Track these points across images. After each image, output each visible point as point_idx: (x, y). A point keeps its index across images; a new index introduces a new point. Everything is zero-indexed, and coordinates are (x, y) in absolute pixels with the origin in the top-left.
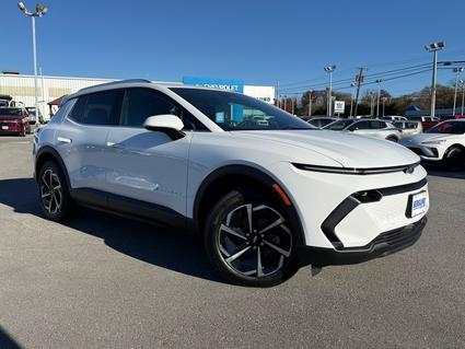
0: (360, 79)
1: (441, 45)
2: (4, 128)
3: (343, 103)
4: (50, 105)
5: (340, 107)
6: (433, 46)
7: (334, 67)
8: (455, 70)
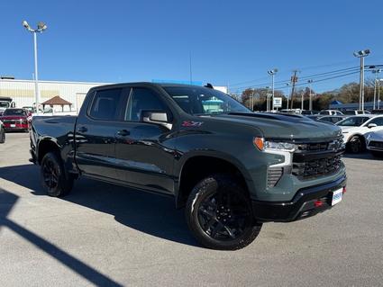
0: (294, 79)
1: (367, 52)
2: (12, 126)
3: (281, 99)
4: (44, 105)
5: (277, 102)
6: (360, 53)
7: (276, 71)
8: (374, 72)
